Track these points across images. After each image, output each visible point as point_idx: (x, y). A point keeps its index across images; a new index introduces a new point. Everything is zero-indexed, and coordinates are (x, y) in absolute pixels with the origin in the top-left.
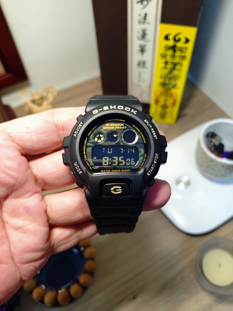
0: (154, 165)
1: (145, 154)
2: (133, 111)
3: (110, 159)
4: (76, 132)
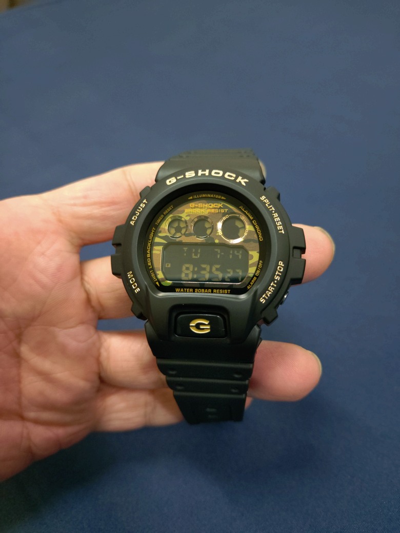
0: (274, 283)
1: (261, 262)
2: (240, 180)
3: (196, 269)
4: (135, 218)
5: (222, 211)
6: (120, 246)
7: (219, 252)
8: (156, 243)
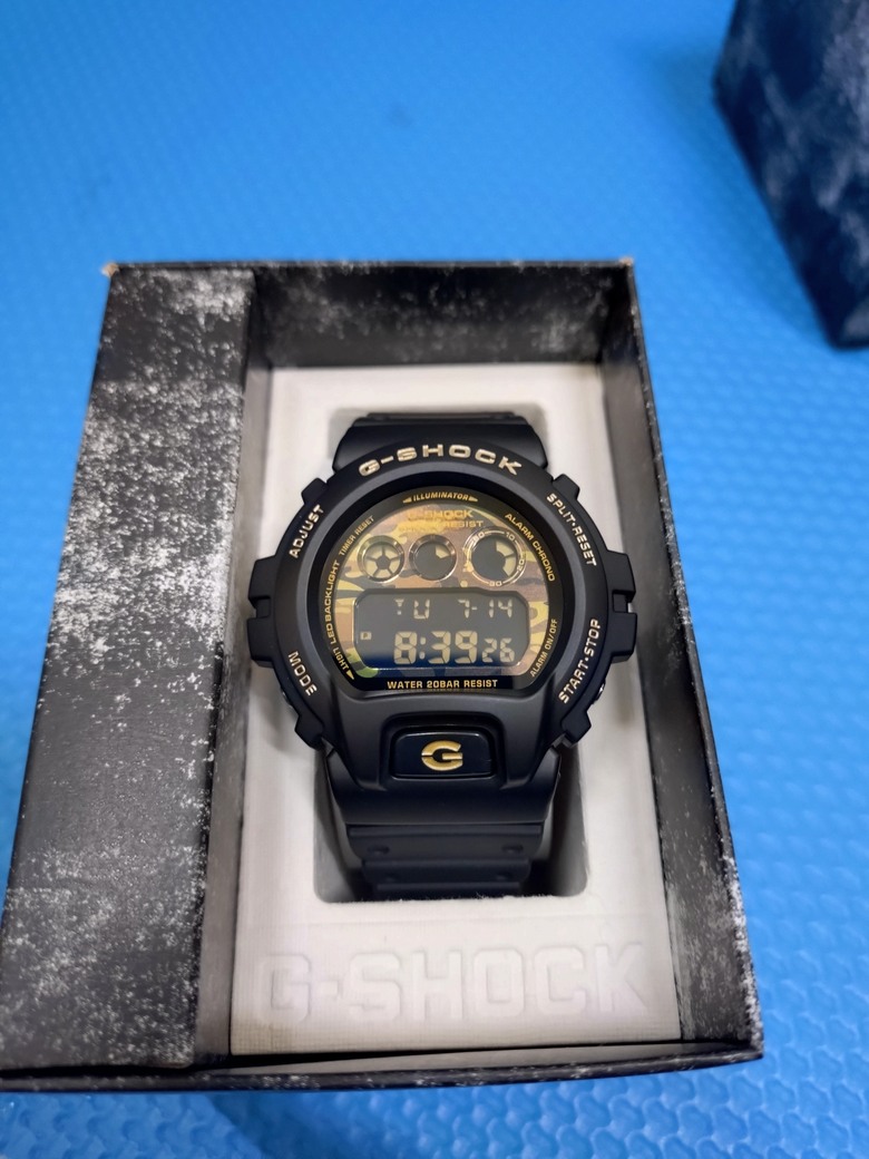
0: (585, 662)
1: (554, 621)
2: (507, 464)
3: (423, 641)
4: (299, 543)
5: (473, 524)
6: (267, 601)
7: (467, 605)
8: (342, 591)
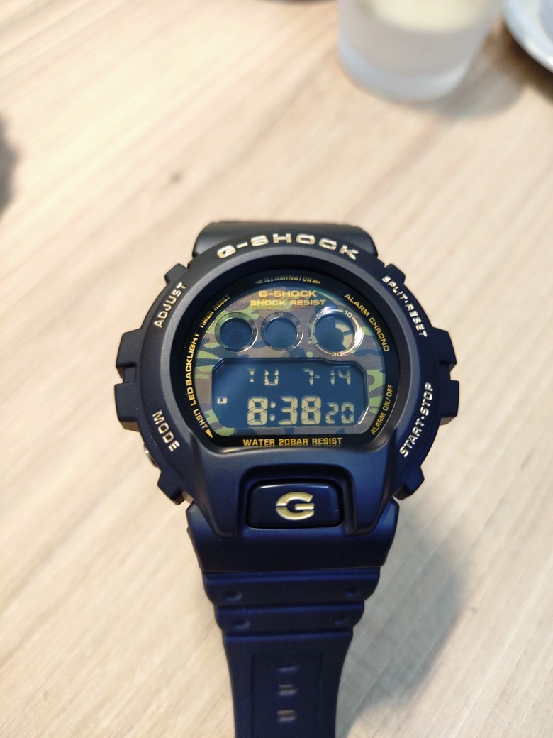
0: (421, 421)
1: (389, 386)
2: (346, 251)
3: (273, 405)
4: (163, 315)
5: (316, 303)
6: (133, 369)
7: (312, 374)
8: (200, 360)
